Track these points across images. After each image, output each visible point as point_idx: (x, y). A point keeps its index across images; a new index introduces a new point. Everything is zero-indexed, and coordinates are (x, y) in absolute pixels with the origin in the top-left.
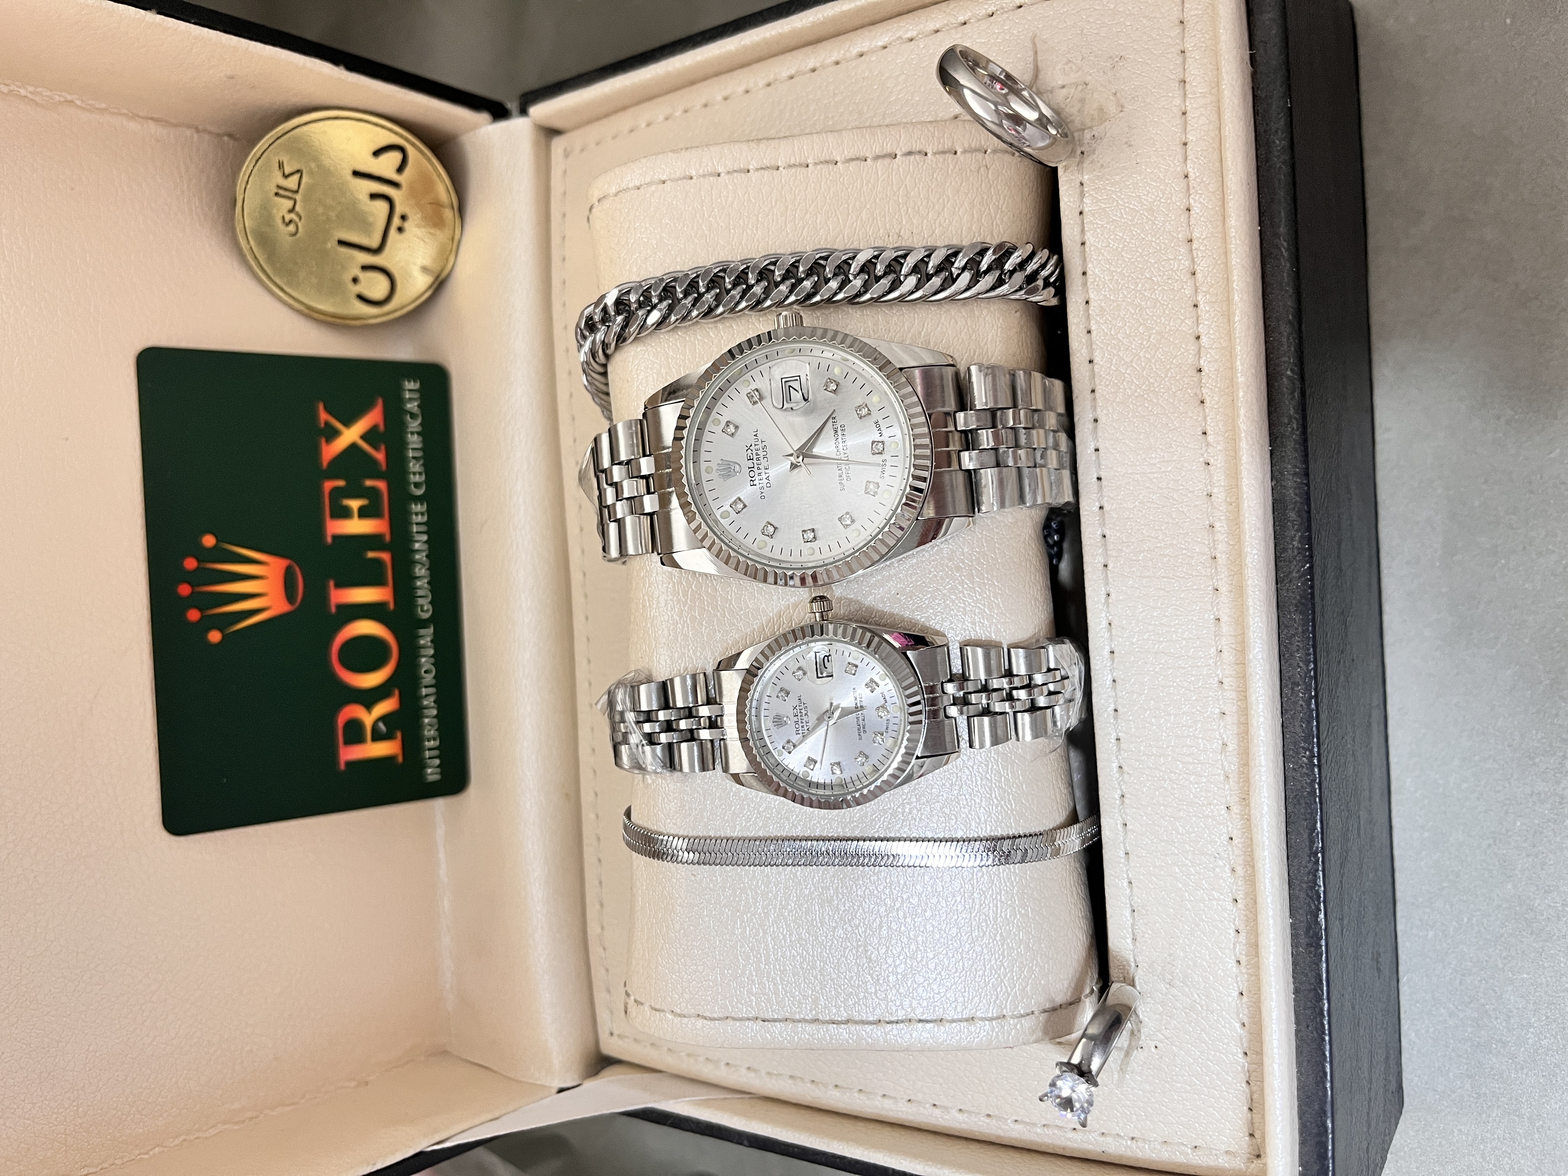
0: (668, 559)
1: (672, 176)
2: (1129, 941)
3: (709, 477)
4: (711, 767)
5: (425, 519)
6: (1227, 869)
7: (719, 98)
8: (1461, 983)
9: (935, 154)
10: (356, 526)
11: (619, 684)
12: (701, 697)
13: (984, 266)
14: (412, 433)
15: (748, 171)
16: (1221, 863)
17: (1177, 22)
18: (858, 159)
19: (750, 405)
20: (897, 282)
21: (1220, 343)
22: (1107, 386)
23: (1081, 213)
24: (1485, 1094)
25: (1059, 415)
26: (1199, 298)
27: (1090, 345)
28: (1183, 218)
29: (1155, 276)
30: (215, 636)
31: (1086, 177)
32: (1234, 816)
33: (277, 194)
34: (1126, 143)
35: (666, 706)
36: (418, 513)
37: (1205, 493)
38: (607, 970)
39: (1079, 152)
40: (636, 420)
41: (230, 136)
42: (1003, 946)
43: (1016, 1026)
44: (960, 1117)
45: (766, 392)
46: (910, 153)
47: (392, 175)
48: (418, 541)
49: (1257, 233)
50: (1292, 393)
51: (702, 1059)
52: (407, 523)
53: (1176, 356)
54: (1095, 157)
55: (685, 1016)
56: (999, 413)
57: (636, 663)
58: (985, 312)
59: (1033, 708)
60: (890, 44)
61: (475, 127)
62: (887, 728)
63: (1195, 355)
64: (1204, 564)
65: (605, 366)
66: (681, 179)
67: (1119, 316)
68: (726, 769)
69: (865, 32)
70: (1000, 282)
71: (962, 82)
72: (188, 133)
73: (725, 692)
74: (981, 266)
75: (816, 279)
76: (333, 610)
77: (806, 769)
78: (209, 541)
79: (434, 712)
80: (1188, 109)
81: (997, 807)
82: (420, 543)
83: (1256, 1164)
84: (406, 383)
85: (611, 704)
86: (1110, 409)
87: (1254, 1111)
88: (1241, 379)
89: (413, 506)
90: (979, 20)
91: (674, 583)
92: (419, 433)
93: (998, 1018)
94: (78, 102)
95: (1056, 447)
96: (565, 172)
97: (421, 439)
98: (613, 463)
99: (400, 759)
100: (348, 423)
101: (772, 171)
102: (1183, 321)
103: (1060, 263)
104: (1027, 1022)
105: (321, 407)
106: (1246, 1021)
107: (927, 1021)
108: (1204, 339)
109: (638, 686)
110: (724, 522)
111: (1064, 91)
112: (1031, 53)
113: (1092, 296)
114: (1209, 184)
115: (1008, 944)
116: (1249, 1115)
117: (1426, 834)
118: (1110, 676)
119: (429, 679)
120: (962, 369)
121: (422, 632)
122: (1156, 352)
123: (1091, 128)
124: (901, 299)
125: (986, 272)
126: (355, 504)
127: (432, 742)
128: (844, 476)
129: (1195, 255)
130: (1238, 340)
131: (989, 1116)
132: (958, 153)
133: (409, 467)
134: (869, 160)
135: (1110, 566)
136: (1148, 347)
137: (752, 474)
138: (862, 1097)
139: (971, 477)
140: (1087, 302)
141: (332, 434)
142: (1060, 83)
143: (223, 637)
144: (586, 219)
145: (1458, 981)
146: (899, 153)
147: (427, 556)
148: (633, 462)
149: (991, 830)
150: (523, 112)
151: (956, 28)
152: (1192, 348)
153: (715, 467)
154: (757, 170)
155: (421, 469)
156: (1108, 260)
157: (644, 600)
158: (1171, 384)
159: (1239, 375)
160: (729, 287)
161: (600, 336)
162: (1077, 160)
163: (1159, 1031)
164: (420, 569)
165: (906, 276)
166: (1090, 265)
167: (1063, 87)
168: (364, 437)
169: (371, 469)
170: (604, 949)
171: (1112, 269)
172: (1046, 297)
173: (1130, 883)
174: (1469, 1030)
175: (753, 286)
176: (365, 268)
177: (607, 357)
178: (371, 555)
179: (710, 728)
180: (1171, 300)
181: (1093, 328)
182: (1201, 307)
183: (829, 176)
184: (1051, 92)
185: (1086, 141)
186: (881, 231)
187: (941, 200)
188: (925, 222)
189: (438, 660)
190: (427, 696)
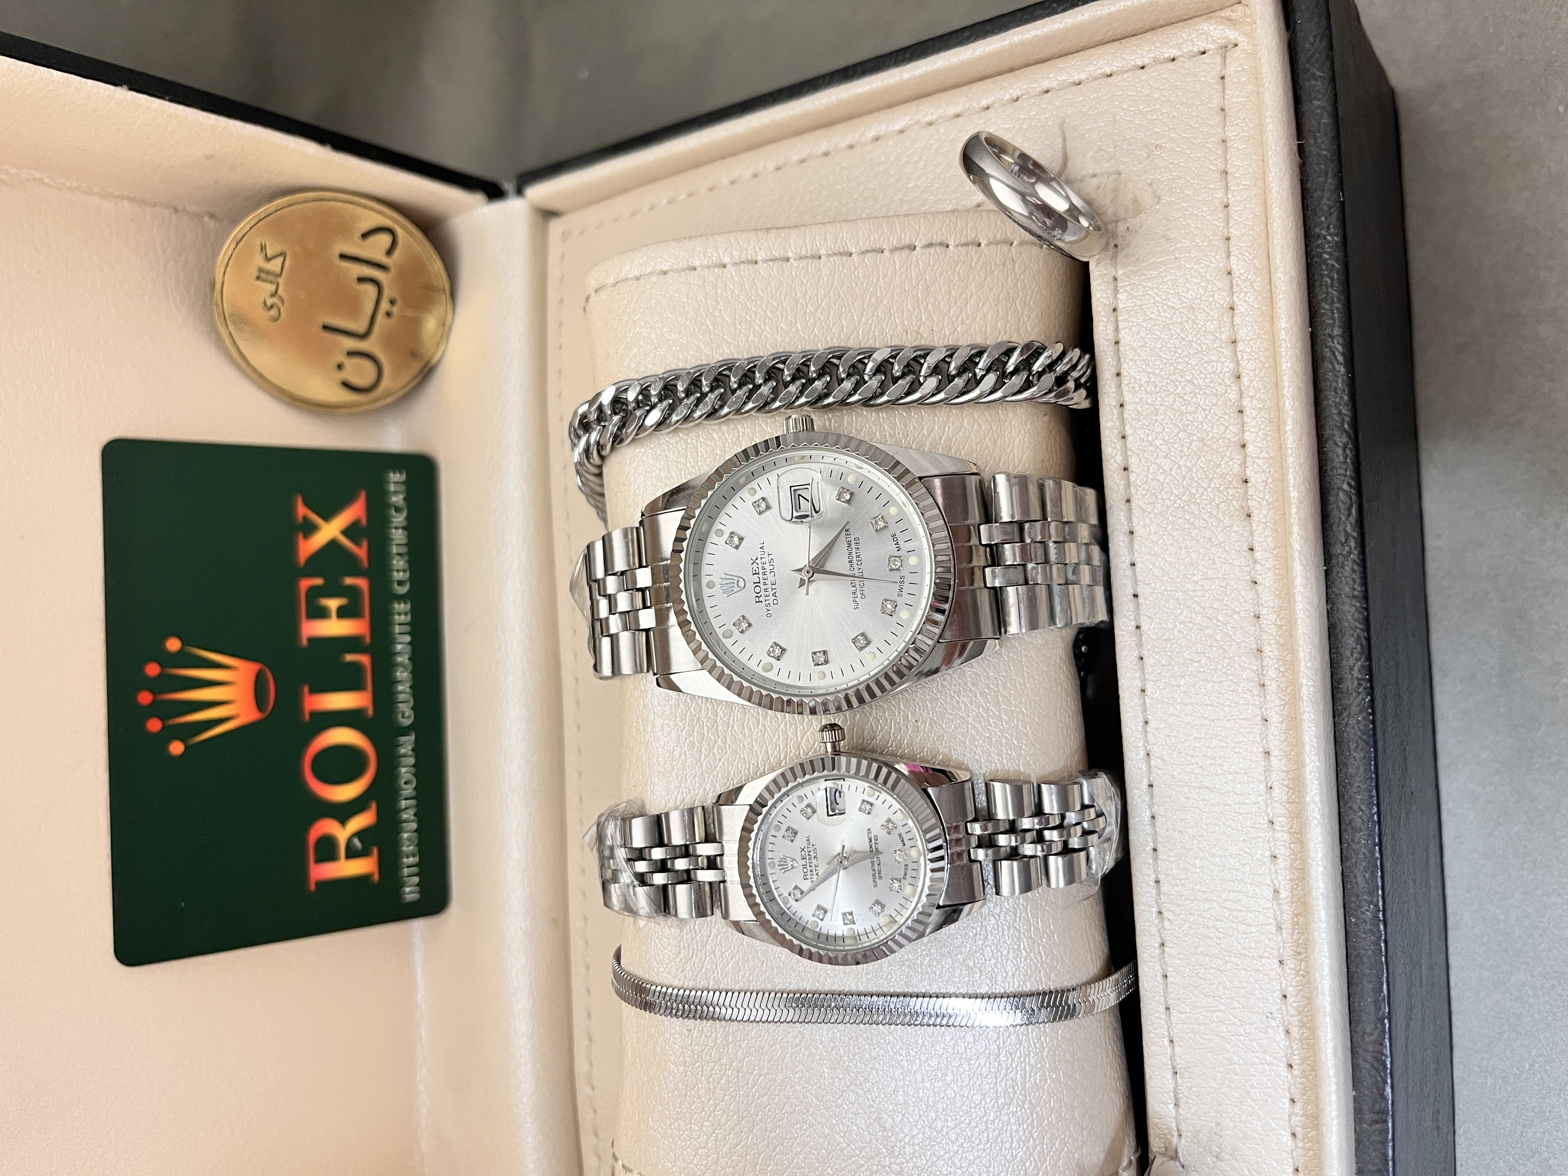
0: (665, 681)
1: (676, 267)
2: (1171, 1106)
3: (711, 592)
4: (709, 912)
5: (409, 618)
6: (1281, 1030)
7: (726, 181)
9: (957, 246)
10: (335, 627)
11: (612, 815)
12: (699, 833)
13: (1010, 367)
14: (397, 528)
15: (756, 263)
16: (1274, 1024)
17: (1218, 109)
18: (874, 250)
19: (756, 515)
20: (916, 384)
21: (1267, 452)
22: (1144, 496)
23: (1115, 310)
25: (1092, 526)
26: (1245, 403)
27: (1125, 450)
28: (1226, 318)
29: (1196, 379)
30: (177, 748)
31: (1120, 272)
32: (1288, 971)
33: (258, 278)
34: (1163, 236)
35: (661, 844)
36: (401, 613)
37: (1252, 614)
38: (595, 1111)
39: (1112, 245)
40: (632, 528)
41: (212, 216)
42: (1032, 1115)
45: (773, 502)
46: (930, 245)
47: (381, 258)
48: (400, 643)
49: (1308, 336)
50: (1349, 509)
52: (389, 624)
53: (1219, 465)
54: (1129, 250)
56: (1027, 526)
57: (628, 793)
58: (1011, 415)
59: (1066, 851)
60: (908, 128)
61: (468, 208)
62: (905, 874)
63: (1240, 465)
64: (1251, 691)
65: (600, 467)
66: (684, 270)
67: (1156, 421)
68: (726, 915)
69: (882, 115)
70: (1028, 385)
71: (988, 170)
72: (167, 212)
73: (725, 829)
74: (1008, 367)
75: (828, 379)
76: (307, 717)
77: (815, 919)
78: (173, 645)
79: (414, 826)
80: (1231, 202)
81: (1026, 960)
82: (402, 645)
84: (392, 475)
85: (600, 838)
86: (1147, 520)
88: (1294, 494)
89: (396, 606)
90: (1004, 105)
91: (671, 706)
92: (403, 528)
94: (46, 180)
95: (1089, 562)
96: (563, 256)
97: (406, 533)
98: (607, 573)
99: (376, 877)
100: (327, 517)
101: (781, 263)
102: (1227, 428)
103: (1092, 363)
105: (300, 501)
108: (1250, 448)
109: (630, 820)
110: (728, 642)
111: (1095, 181)
112: (1059, 140)
113: (1126, 399)
114: (1254, 282)
115: (1037, 1113)
118: (1148, 811)
119: (408, 790)
120: (986, 476)
121: (403, 739)
122: (1198, 460)
123: (1125, 220)
124: (921, 402)
125: (1013, 373)
126: (333, 604)
127: (411, 859)
128: (858, 593)
129: (1240, 357)
130: (1290, 451)
132: (983, 245)
133: (393, 565)
134: (886, 252)
135: (1149, 692)
136: (1189, 455)
137: (758, 589)
139: (996, 595)
141: (310, 529)
142: (1091, 171)
143: (186, 748)
144: (582, 310)
146: (918, 245)
147: (410, 659)
148: (628, 573)
149: (1019, 986)
150: (520, 192)
151: (978, 112)
152: (1238, 457)
153: (717, 582)
154: (766, 261)
155: (406, 566)
156: (1144, 361)
157: (637, 723)
158: (1215, 495)
159: (1291, 489)
160: (736, 386)
161: (594, 436)
162: (1110, 253)
164: (402, 672)
165: (926, 377)
166: (1125, 366)
167: (1094, 176)
168: (345, 532)
169: (352, 566)
170: (593, 1088)
171: (1149, 370)
172: (1079, 400)
173: (1172, 1041)
175: (760, 386)
176: (351, 354)
177: (603, 458)
178: (349, 658)
179: (709, 868)
180: (1214, 405)
181: (1129, 431)
182: (1247, 411)
183: (843, 268)
184: (1082, 180)
185: (1120, 234)
186: (899, 327)
187: (964, 296)
188: (946, 318)
189: (419, 770)
190: (406, 809)
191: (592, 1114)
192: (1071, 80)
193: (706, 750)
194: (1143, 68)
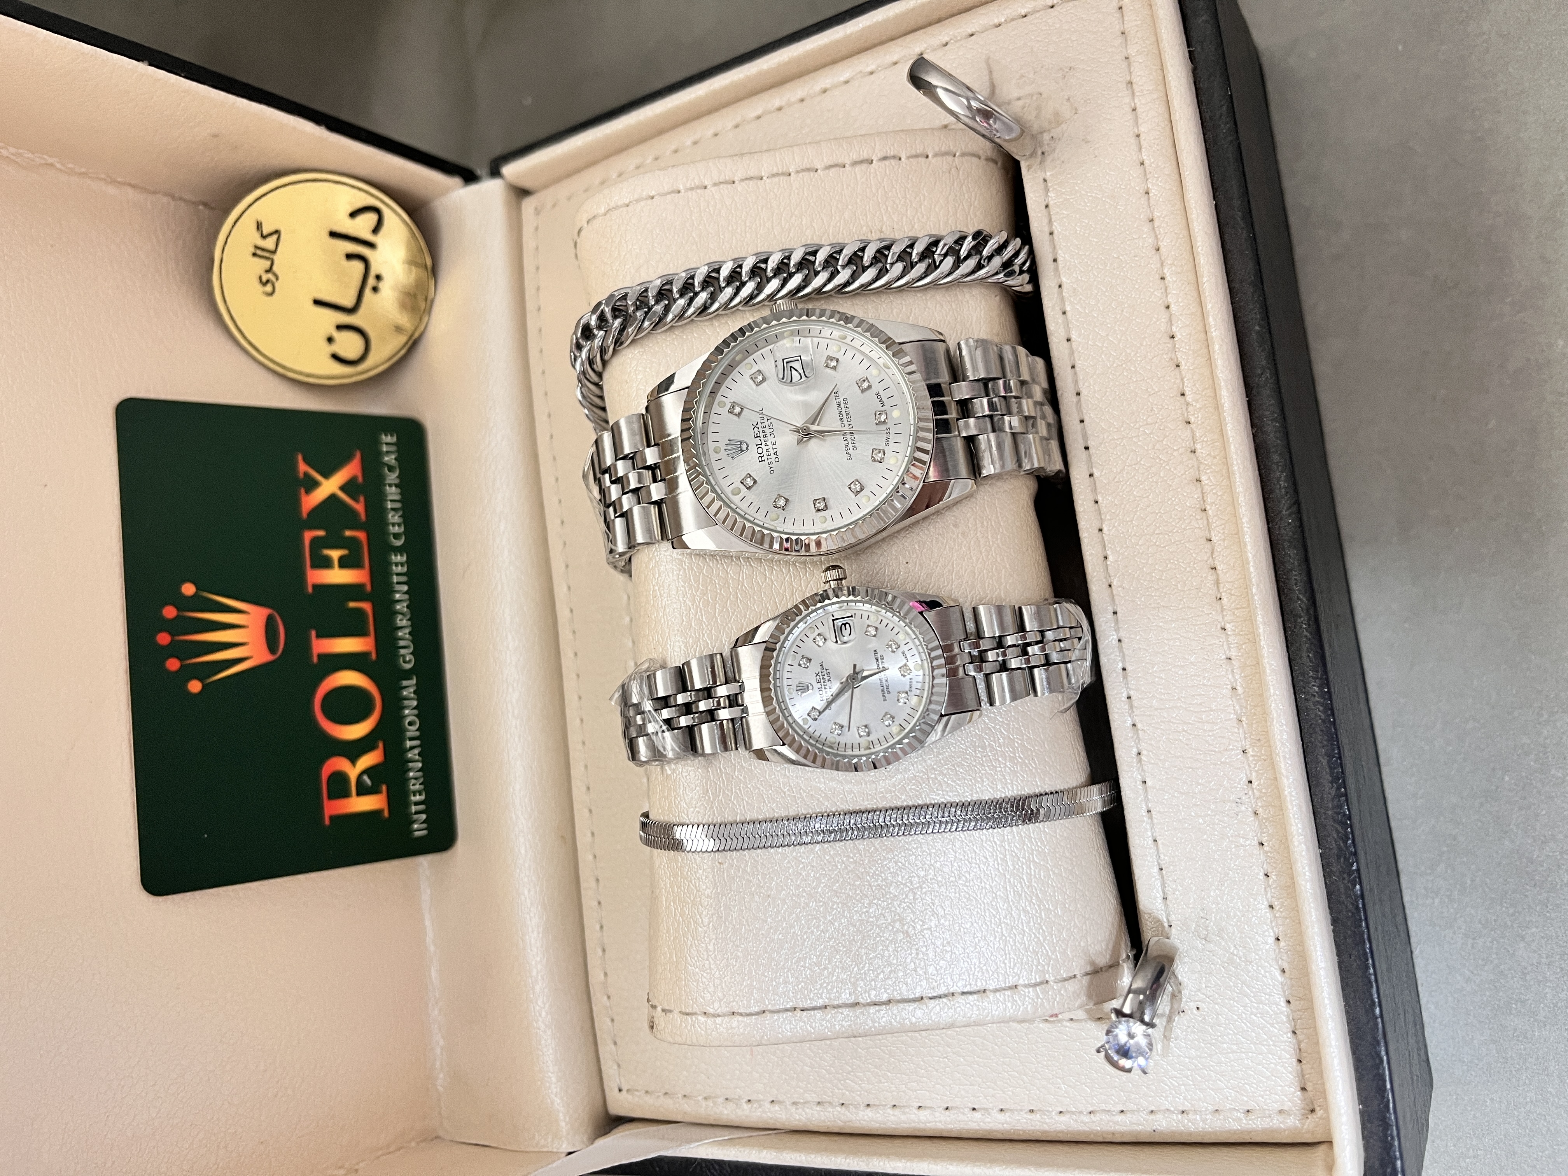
0: (678, 543)
1: (661, 191)
2: (1160, 900)
3: (718, 456)
4: (733, 747)
5: (405, 569)
6: (1250, 813)
7: (689, 143)
8: (1473, 947)
9: (908, 158)
10: (338, 576)
11: (634, 675)
12: (721, 678)
13: (963, 252)
14: (390, 485)
15: (734, 182)
16: (1243, 809)
17: (1119, 33)
18: (836, 165)
19: (754, 386)
20: (884, 270)
21: (1190, 307)
22: (1086, 360)
23: (1047, 206)
24: (1511, 1057)
25: (1043, 387)
26: (1165, 271)
27: (1067, 324)
28: (1143, 201)
29: (1122, 255)
30: (195, 686)
31: (1048, 174)
32: (1251, 758)
33: (254, 254)
34: (1083, 140)
35: (685, 689)
36: (398, 564)
37: (1189, 450)
38: (613, 1020)
39: (1039, 153)
40: (639, 415)
41: (206, 205)
43: (1060, 991)
44: (1001, 1117)
45: (768, 373)
46: (885, 158)
47: (368, 236)
48: (398, 592)
49: (1213, 207)
50: (1262, 345)
51: (721, 1100)
52: (388, 574)
53: (1149, 326)
54: (1056, 154)
55: (719, 1016)
56: (990, 383)
57: (650, 652)
58: (967, 296)
59: (1048, 663)
60: (852, 78)
61: (446, 191)
62: (911, 688)
63: (1167, 323)
64: (1195, 517)
65: (600, 375)
66: (669, 193)
67: (1091, 295)
68: (749, 747)
69: (829, 70)
70: (979, 267)
71: (935, 84)
72: (165, 200)
73: (744, 669)
74: (962, 252)
75: (807, 272)
76: (316, 660)
77: (833, 734)
78: (189, 589)
79: (419, 765)
80: (1138, 105)
81: (1021, 766)
82: (401, 593)
83: (1312, 1119)
84: (384, 437)
85: (626, 697)
86: (1091, 381)
87: (1304, 1062)
88: (1216, 334)
89: (393, 557)
90: (935, 49)
91: (684, 569)
92: (396, 486)
93: (1041, 983)
94: (59, 166)
95: (1044, 417)
96: (537, 229)
97: (399, 490)
98: (617, 459)
99: (386, 814)
100: (327, 474)
101: (756, 181)
102: (1152, 293)
103: (1031, 253)
104: (1071, 986)
105: (300, 458)
106: (1286, 966)
107: (970, 993)
108: (1174, 308)
109: (654, 674)
110: (736, 499)
111: (1020, 103)
112: (986, 73)
113: (1064, 279)
114: (1165, 167)
116: (1299, 1068)
117: (1419, 802)
118: (1113, 635)
119: (412, 731)
120: (952, 344)
121: (405, 683)
122: (1130, 324)
123: (1049, 130)
124: (887, 286)
125: (966, 258)
126: (335, 554)
127: (418, 797)
128: (850, 445)
129: (1158, 233)
130: (1208, 298)
131: (1032, 1111)
132: (930, 156)
133: (388, 518)
134: (847, 166)
135: (1105, 529)
136: (1122, 320)
137: (760, 451)
138: (897, 1112)
139: (970, 441)
140: (1060, 286)
141: (312, 485)
142: (1016, 95)
143: (203, 686)
144: (571, 243)
145: (1470, 945)
146: (875, 159)
147: (408, 607)
148: (638, 456)
149: (1018, 790)
150: (495, 172)
152: (1164, 315)
153: (723, 447)
155: (401, 521)
156: (1076, 245)
158: (1147, 352)
160: (724, 284)
161: (597, 342)
162: (1039, 159)
163: (1199, 990)
164: (402, 619)
165: (892, 264)
166: (1060, 252)
167: (1019, 99)
168: (343, 488)
169: (350, 519)
170: (609, 997)
171: (1081, 253)
172: (1021, 283)
173: (1155, 841)
174: (1488, 993)
175: (746, 283)
176: (340, 327)
177: (604, 363)
178: (352, 605)
179: (730, 706)
180: (1139, 275)
181: (1068, 309)
182: (1168, 278)
183: (811, 180)
184: (1009, 104)
185: (1045, 142)
186: (864, 228)
187: (918, 199)
188: (904, 218)
189: (422, 711)
190: (412, 748)
191: (610, 1023)
192: (991, 23)
193: (719, 605)
194: (1052, 7)
